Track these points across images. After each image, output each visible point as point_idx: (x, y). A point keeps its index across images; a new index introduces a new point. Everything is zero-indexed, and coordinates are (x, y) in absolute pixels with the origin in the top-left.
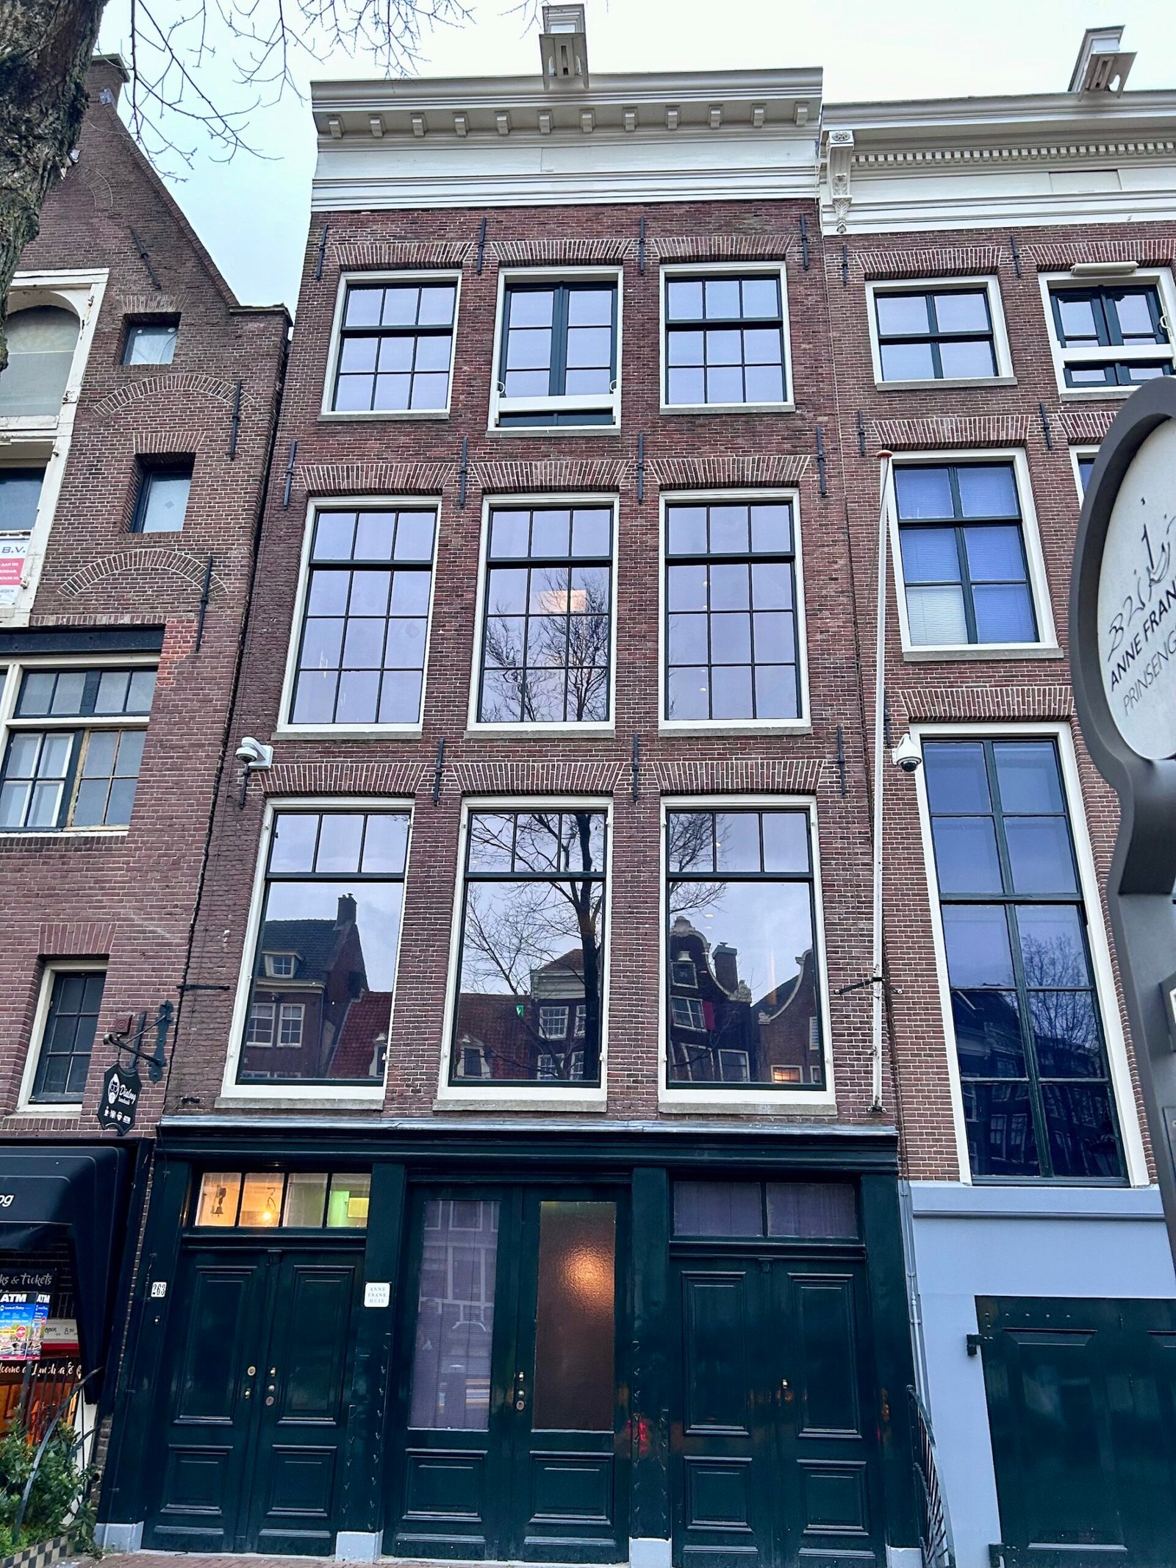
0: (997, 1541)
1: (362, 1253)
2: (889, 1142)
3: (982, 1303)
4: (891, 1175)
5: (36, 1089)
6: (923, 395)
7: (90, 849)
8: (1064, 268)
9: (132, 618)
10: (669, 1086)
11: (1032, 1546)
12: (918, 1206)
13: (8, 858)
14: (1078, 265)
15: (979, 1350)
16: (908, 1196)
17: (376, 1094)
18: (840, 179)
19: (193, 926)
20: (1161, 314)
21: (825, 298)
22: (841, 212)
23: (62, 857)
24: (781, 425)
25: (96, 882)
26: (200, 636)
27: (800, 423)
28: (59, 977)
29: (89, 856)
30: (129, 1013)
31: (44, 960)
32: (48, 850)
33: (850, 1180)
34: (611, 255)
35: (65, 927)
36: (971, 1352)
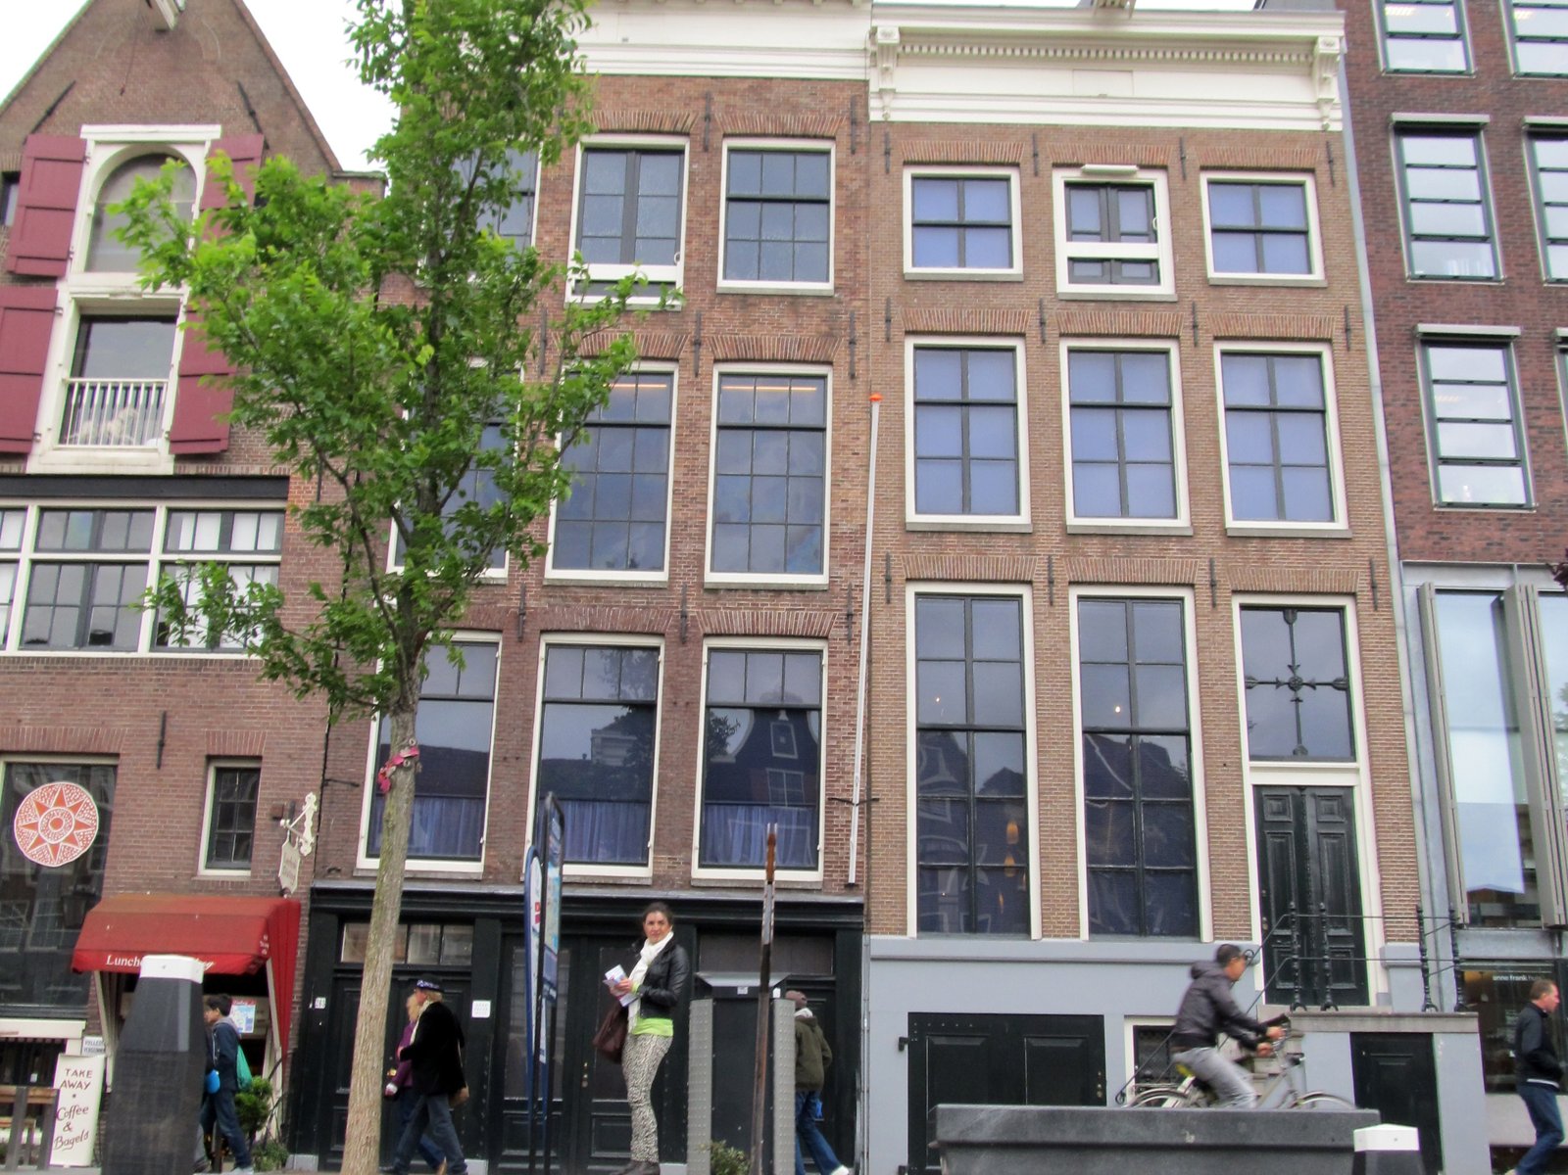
0: (905, 1162)
1: (469, 982)
2: (857, 908)
3: (914, 1018)
4: (857, 931)
5: (209, 858)
6: (943, 286)
7: (240, 670)
8: (1077, 166)
9: (261, 469)
10: (701, 866)
11: (928, 1168)
12: (875, 951)
13: (174, 675)
14: (1088, 167)
15: (906, 1047)
16: (868, 945)
17: (475, 868)
18: (887, 69)
19: (327, 735)
20: (1155, 215)
21: (868, 184)
22: (887, 99)
23: (218, 676)
24: (821, 307)
25: (247, 697)
26: (320, 487)
27: (837, 307)
28: (219, 771)
29: (240, 675)
30: (282, 802)
31: (210, 758)
32: (206, 669)
33: (827, 934)
34: (679, 127)
35: (225, 733)
36: (901, 1048)
